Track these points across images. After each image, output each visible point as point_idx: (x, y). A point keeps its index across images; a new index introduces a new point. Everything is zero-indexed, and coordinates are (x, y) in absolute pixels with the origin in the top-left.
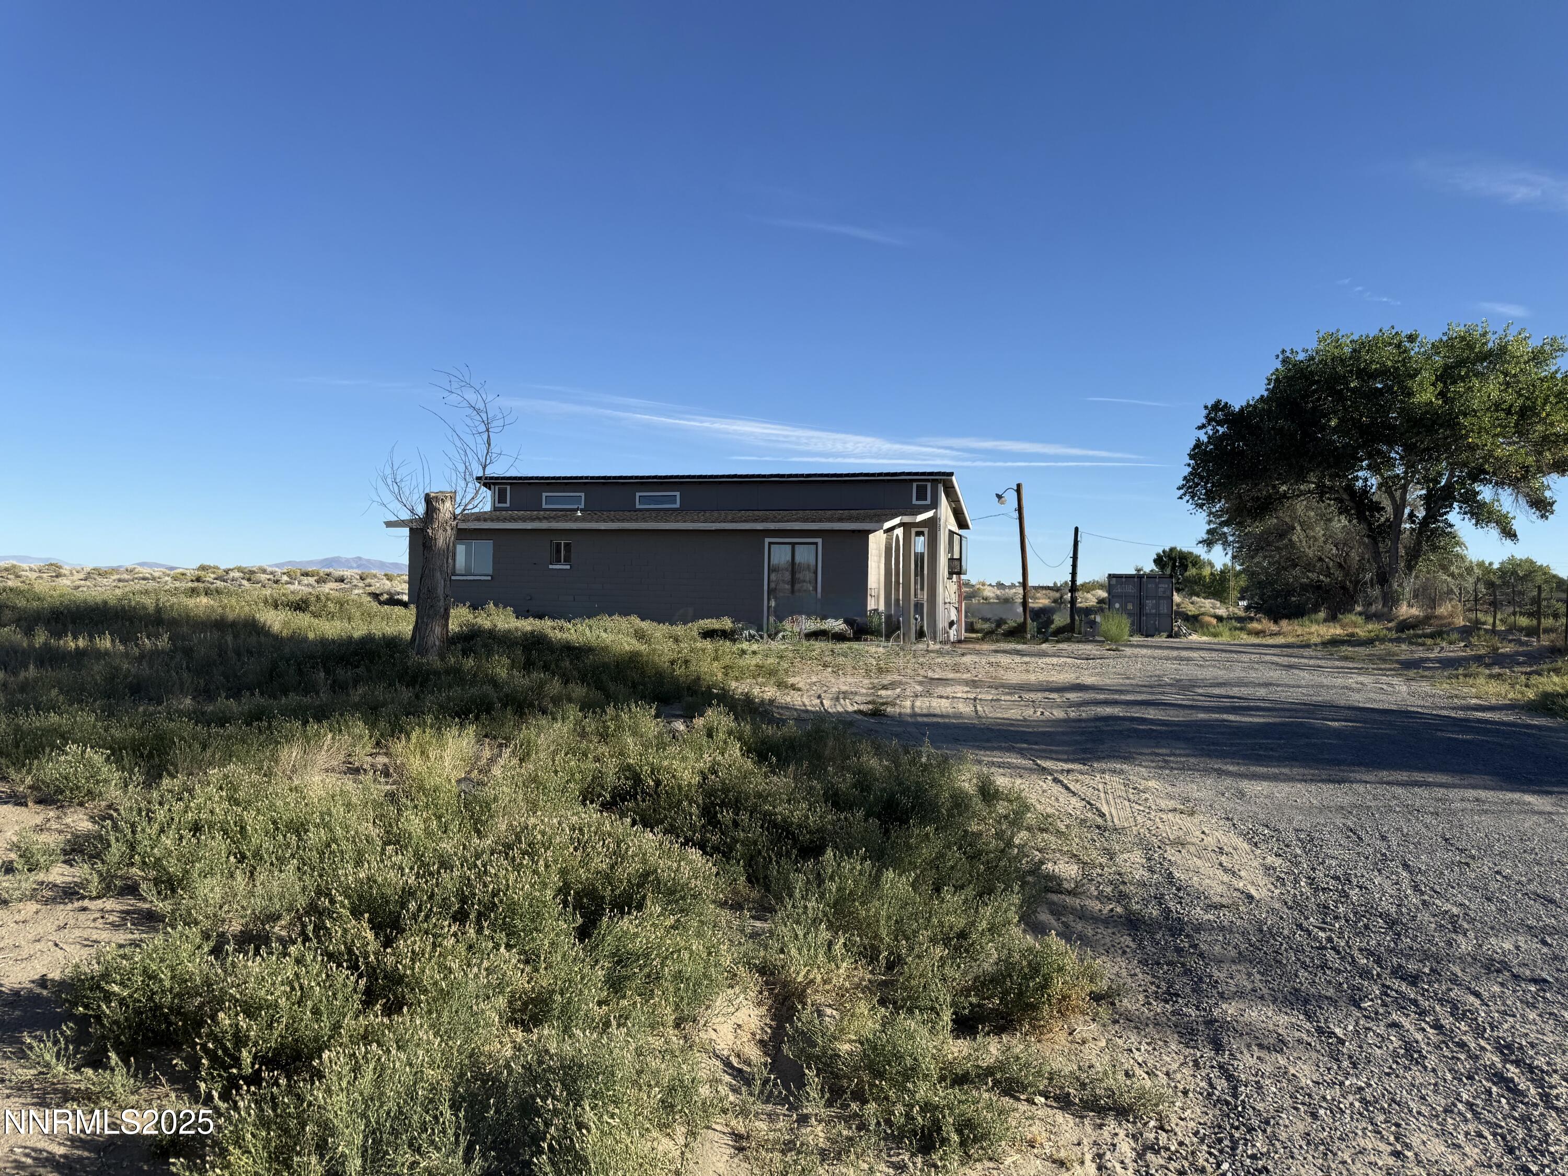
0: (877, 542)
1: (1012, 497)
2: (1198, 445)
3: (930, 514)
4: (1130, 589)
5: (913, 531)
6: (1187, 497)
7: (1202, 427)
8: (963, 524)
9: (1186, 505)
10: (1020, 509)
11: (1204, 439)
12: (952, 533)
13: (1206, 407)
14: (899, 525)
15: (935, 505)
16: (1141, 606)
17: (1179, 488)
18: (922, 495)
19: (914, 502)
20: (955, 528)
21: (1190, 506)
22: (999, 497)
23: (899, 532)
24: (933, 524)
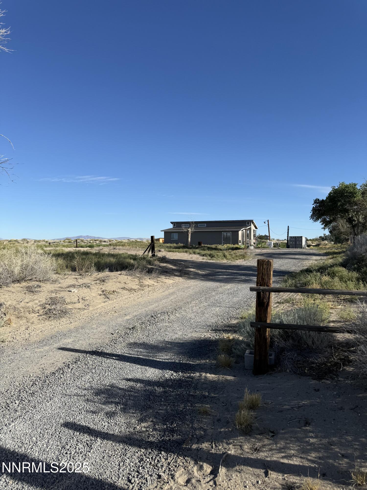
0: (240, 233)
1: (267, 222)
2: (313, 208)
3: (250, 227)
4: (294, 239)
5: (247, 230)
6: (312, 219)
7: (314, 204)
8: (256, 228)
9: (311, 221)
10: (268, 225)
11: (314, 206)
12: (254, 230)
13: (314, 200)
14: (244, 229)
15: (250, 225)
16: (296, 243)
17: (310, 217)
18: (248, 224)
19: (247, 225)
20: (255, 229)
21: (313, 221)
22: (264, 222)
23: (244, 230)
24: (250, 229)
